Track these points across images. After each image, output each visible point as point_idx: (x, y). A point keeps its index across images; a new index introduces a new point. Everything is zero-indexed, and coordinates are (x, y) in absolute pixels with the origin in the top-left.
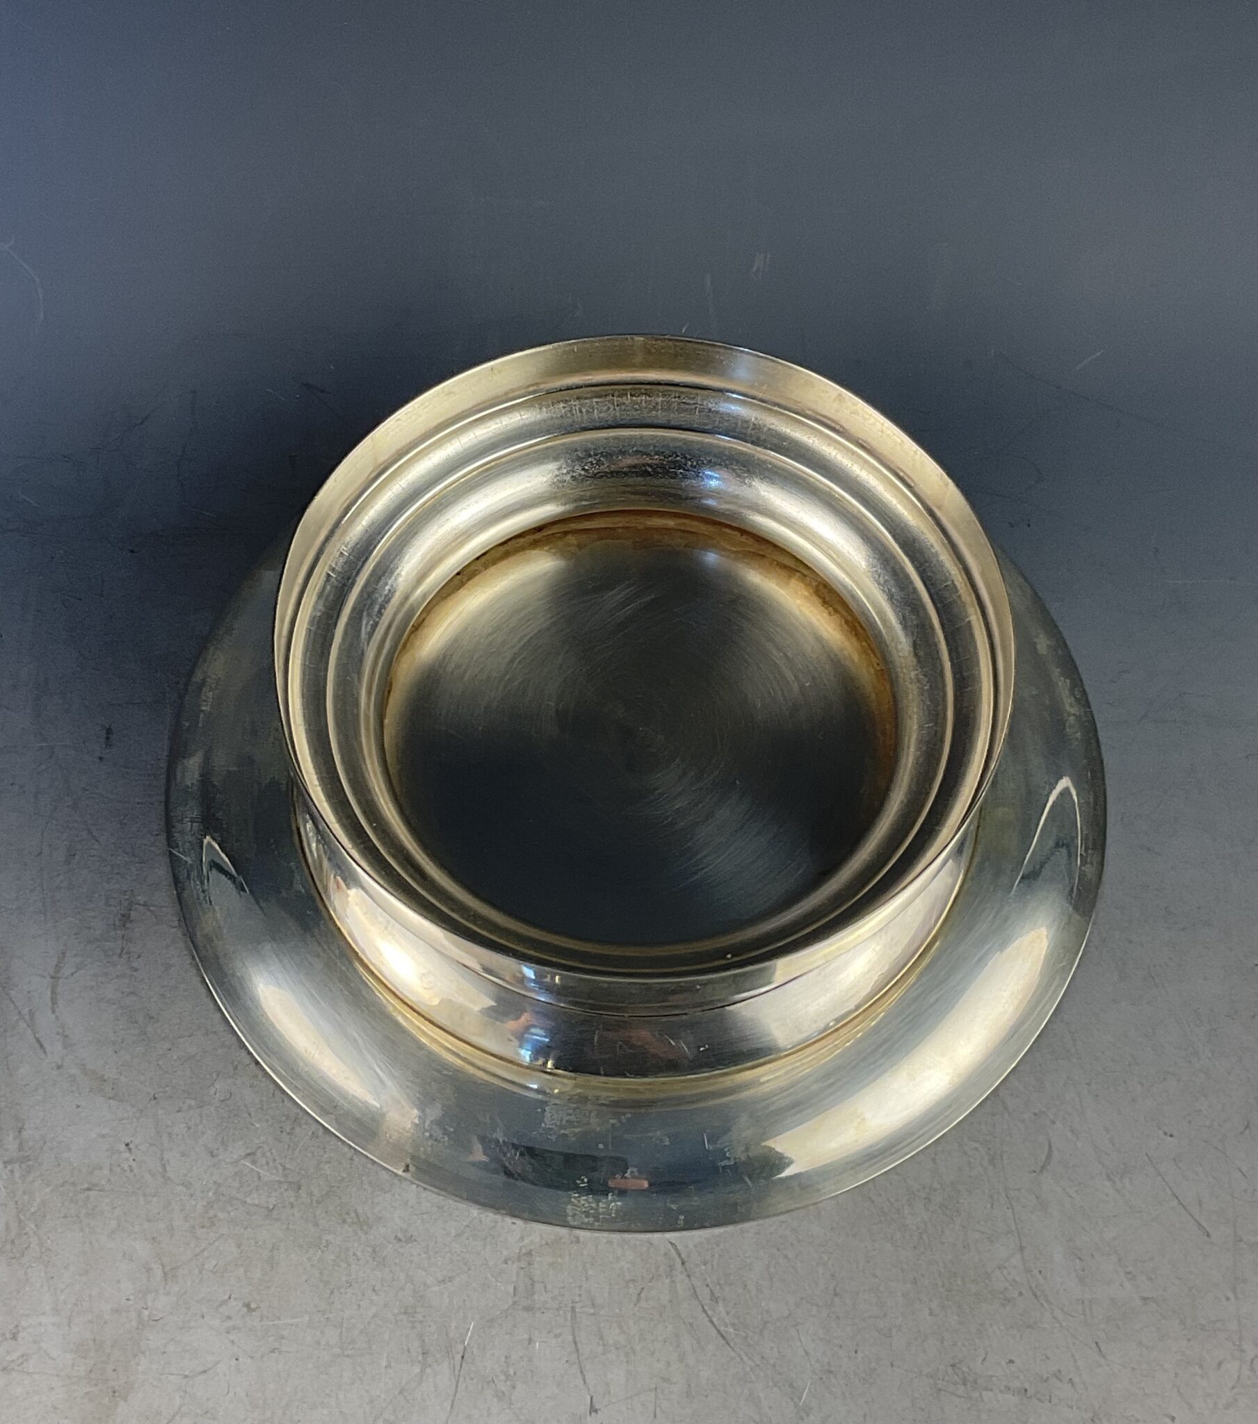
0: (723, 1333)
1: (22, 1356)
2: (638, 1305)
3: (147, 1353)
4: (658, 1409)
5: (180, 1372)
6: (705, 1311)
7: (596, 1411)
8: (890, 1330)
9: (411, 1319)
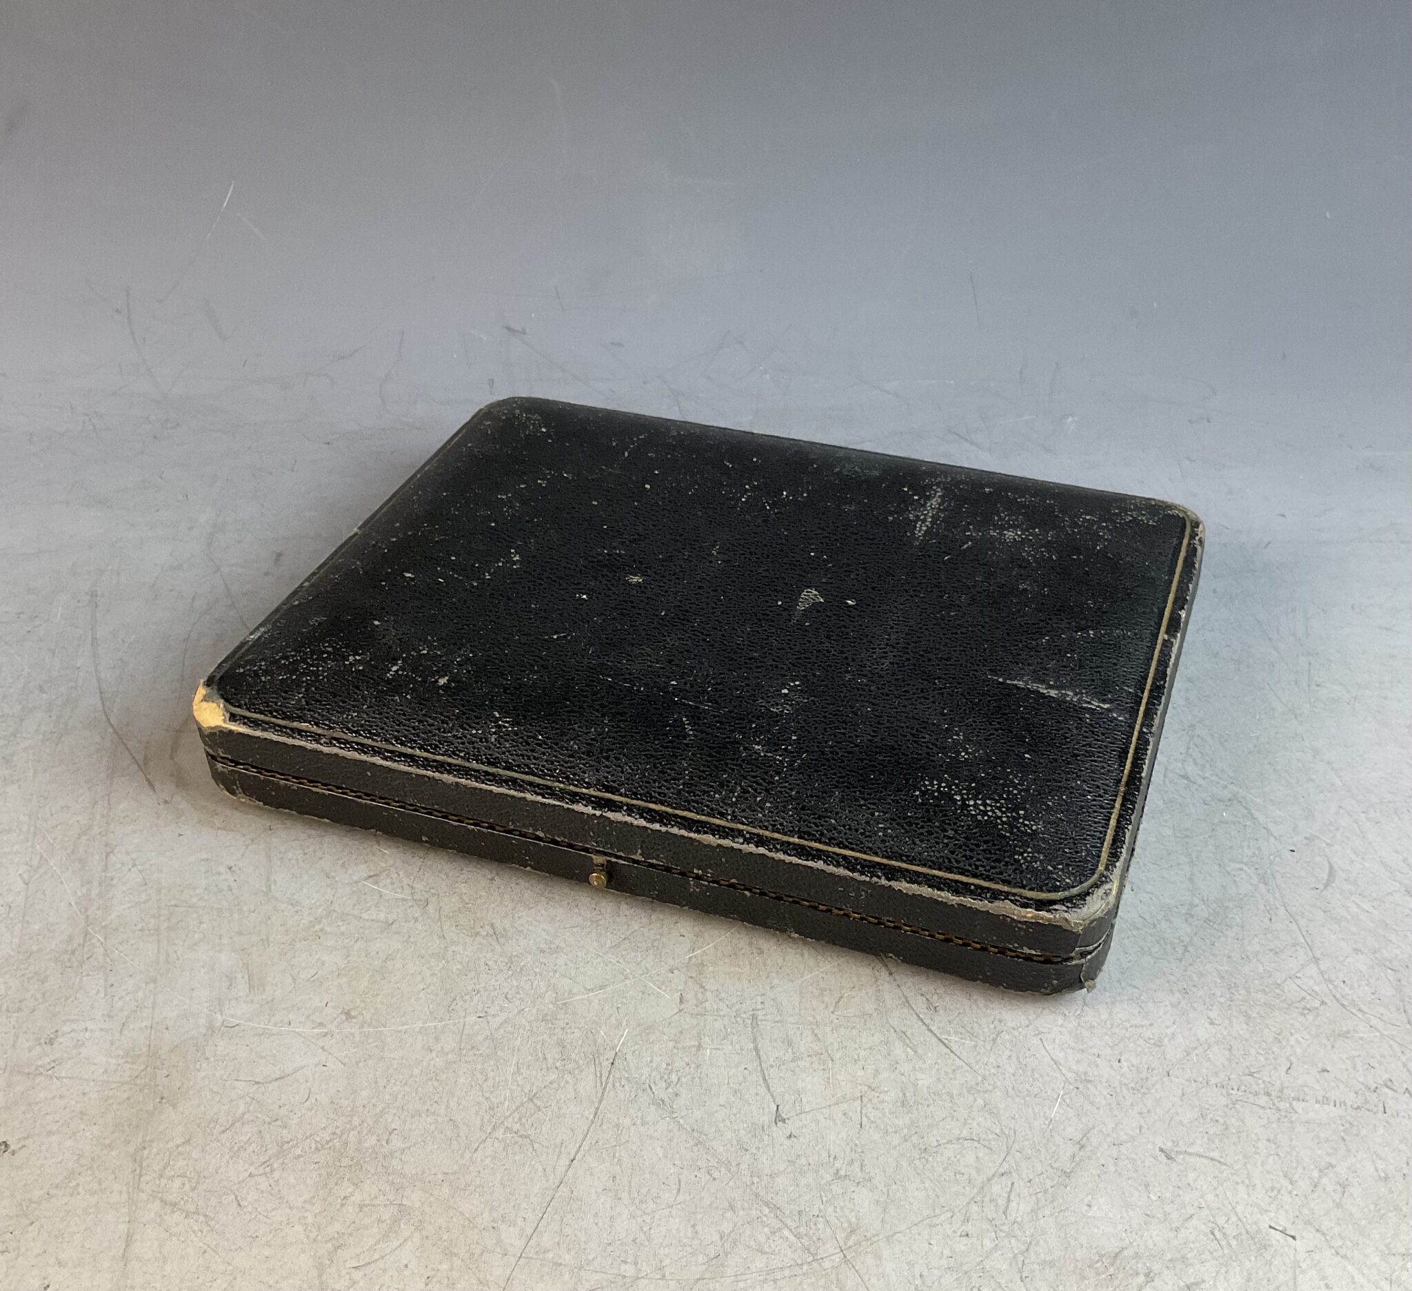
0: (946, 1041)
1: (54, 1061)
2: (836, 1013)
3: (212, 1059)
4: (865, 1119)
5: (251, 1079)
6: (922, 1020)
7: (784, 1121)
8: (1161, 1040)
9: (550, 1025)
